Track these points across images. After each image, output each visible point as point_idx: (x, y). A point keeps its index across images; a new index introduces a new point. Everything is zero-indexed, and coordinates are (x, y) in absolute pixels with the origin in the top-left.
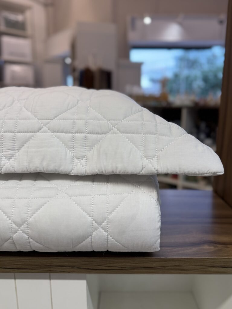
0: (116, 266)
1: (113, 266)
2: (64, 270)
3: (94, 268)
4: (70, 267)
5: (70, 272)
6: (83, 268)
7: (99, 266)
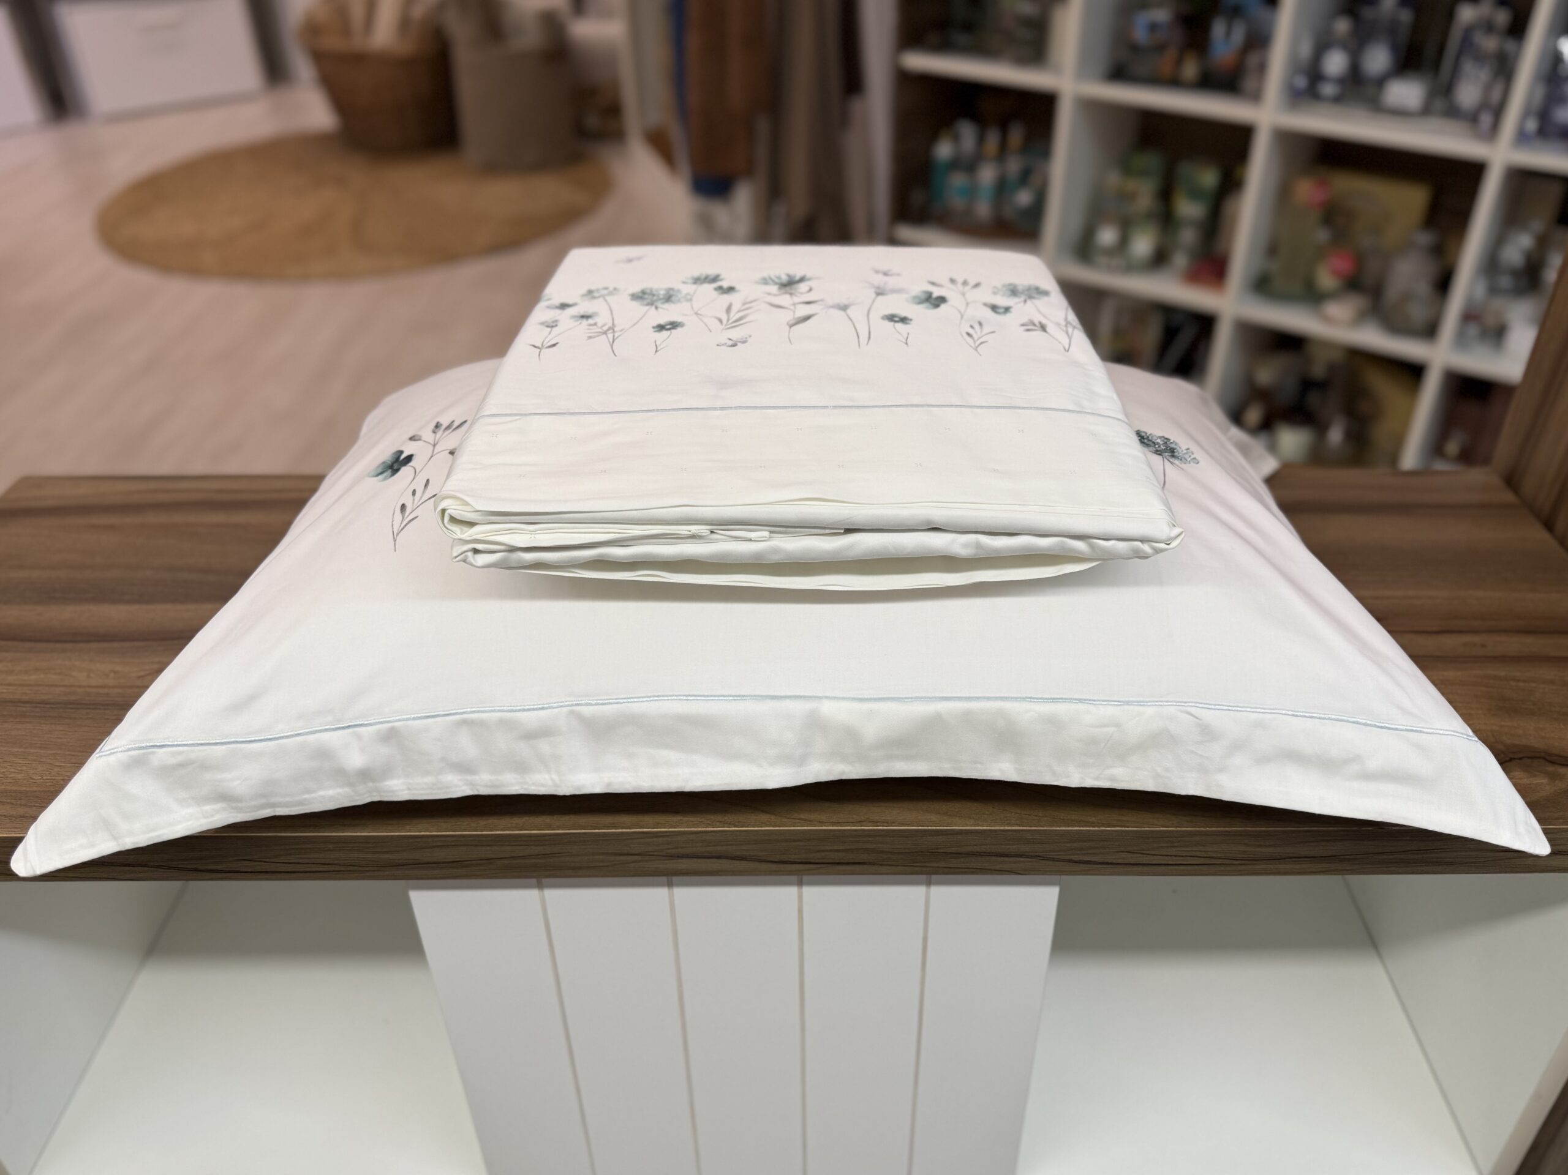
0: (1194, 854)
1: (1180, 853)
3: (1106, 861)
4: (1021, 856)
5: (1021, 872)
6: (1070, 861)
7: (1131, 855)
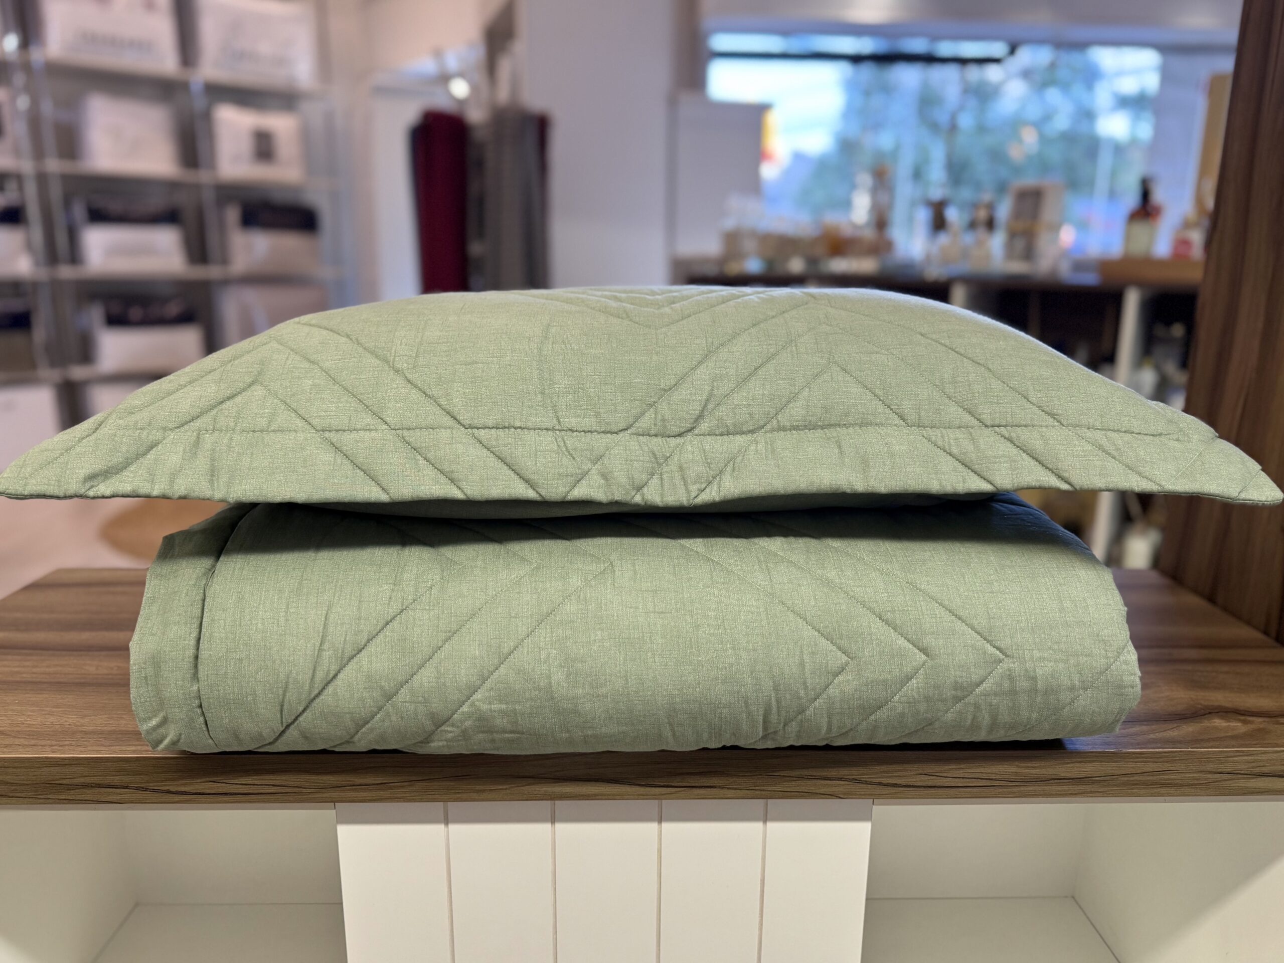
0: (977, 776)
1: (966, 775)
2: (822, 791)
3: (911, 783)
4: (840, 779)
5: (842, 796)
6: (880, 784)
7: (927, 777)
